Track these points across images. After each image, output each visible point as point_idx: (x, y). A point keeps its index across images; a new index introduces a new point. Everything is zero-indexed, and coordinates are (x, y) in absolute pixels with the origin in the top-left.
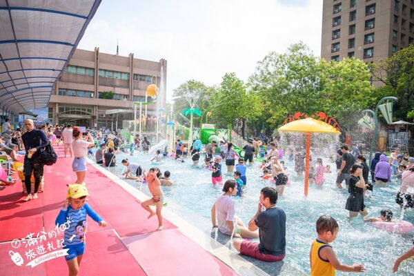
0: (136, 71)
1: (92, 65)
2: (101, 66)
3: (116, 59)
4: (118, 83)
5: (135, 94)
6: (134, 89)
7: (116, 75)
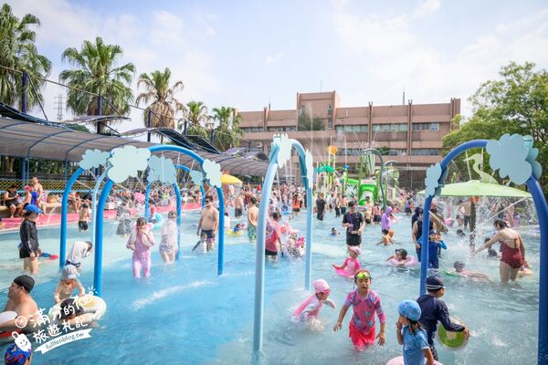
0: (415, 120)
1: (365, 121)
2: (375, 120)
3: (391, 110)
4: (394, 137)
5: (414, 147)
6: (413, 140)
7: (393, 128)
